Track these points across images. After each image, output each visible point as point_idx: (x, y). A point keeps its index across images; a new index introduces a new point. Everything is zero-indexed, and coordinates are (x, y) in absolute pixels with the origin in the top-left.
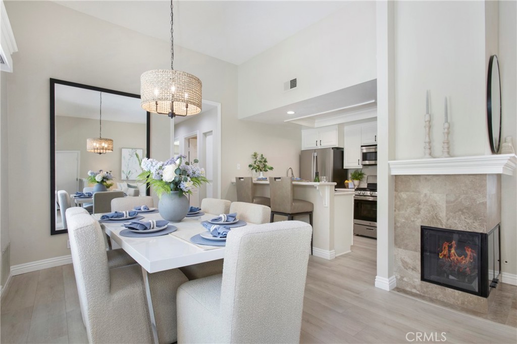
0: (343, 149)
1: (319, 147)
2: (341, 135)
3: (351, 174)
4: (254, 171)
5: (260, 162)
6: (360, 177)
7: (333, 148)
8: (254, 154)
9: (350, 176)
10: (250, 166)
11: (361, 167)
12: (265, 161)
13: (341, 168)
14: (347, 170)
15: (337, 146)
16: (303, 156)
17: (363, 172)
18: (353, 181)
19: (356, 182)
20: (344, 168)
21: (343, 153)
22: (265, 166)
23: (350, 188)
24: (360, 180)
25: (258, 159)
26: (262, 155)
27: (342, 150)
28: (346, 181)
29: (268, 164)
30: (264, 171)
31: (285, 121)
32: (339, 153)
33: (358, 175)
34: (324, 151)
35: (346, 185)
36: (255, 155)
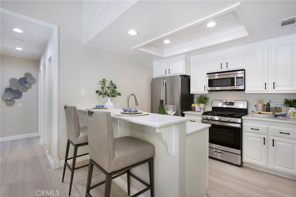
0: (189, 76)
1: (168, 75)
2: (188, 64)
3: (197, 98)
4: (101, 96)
5: (109, 88)
6: (205, 101)
7: (180, 76)
8: (102, 80)
9: (195, 100)
10: (97, 92)
11: (206, 92)
12: (115, 87)
13: (188, 93)
14: (193, 95)
15: (184, 74)
16: (154, 83)
17: (207, 97)
18: (199, 105)
19: (202, 106)
20: (191, 93)
21: (189, 80)
22: (114, 91)
23: (197, 111)
24: (205, 104)
25: (107, 84)
26: (111, 82)
27: (189, 78)
28: (193, 105)
29: (118, 90)
30: (112, 96)
31: (132, 48)
32: (186, 80)
33: (203, 100)
34: (172, 78)
35: (193, 108)
36: (104, 82)
